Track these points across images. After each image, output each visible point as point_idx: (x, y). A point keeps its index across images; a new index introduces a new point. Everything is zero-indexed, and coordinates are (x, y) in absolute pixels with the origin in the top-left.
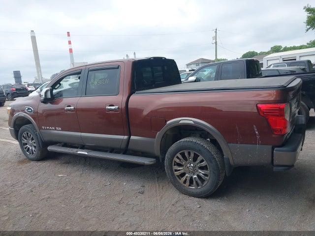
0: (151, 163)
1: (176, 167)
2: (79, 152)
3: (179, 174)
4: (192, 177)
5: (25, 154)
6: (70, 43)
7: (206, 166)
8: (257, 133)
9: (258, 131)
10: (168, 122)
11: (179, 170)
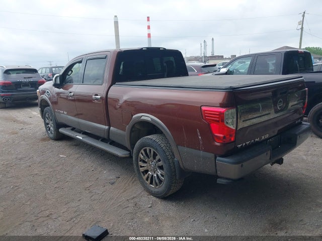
0: (124, 156)
1: (141, 163)
2: (77, 137)
3: (143, 171)
4: (152, 176)
5: (48, 133)
6: (149, 27)
7: (162, 166)
8: (200, 138)
9: (201, 136)
10: (134, 117)
11: (144, 167)
